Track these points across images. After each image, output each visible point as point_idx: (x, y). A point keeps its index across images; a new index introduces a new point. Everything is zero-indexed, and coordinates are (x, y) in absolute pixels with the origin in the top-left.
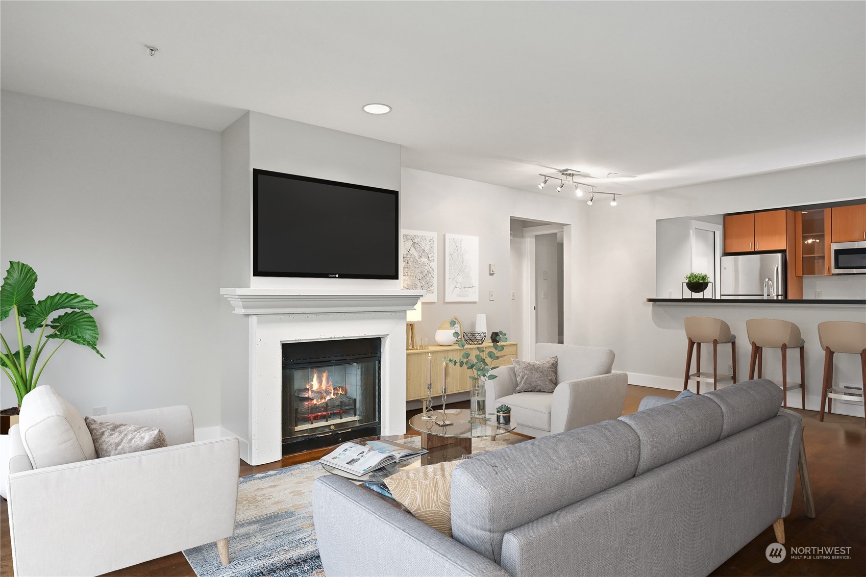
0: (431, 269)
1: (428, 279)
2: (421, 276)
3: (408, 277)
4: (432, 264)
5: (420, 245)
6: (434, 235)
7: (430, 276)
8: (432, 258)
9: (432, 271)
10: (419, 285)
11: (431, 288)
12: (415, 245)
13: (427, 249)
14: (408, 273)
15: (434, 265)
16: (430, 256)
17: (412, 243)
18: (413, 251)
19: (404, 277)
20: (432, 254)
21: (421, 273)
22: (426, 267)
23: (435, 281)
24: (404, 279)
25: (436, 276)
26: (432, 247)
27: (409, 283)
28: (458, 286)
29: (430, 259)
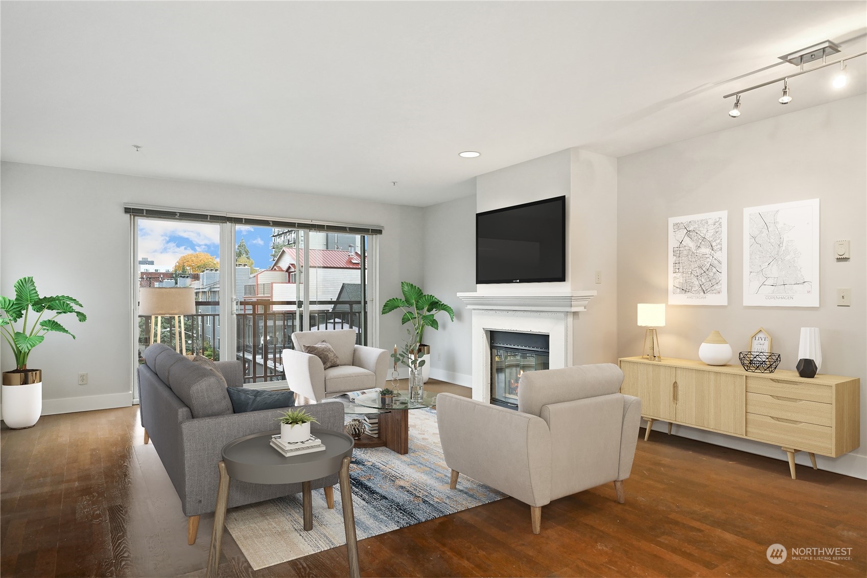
0: (716, 262)
1: (711, 274)
2: (699, 271)
3: (680, 274)
4: (717, 255)
5: (699, 232)
6: (723, 215)
7: (714, 270)
8: (719, 246)
9: (719, 264)
10: (697, 283)
11: (716, 287)
12: (691, 234)
13: (709, 236)
14: (681, 270)
15: (722, 256)
16: (714, 244)
17: (686, 231)
18: (687, 241)
19: (675, 275)
20: (718, 241)
21: (700, 267)
22: (708, 260)
23: (723, 278)
24: (675, 277)
25: (724, 268)
26: (717, 232)
27: (682, 281)
28: (768, 282)
29: (715, 248)
